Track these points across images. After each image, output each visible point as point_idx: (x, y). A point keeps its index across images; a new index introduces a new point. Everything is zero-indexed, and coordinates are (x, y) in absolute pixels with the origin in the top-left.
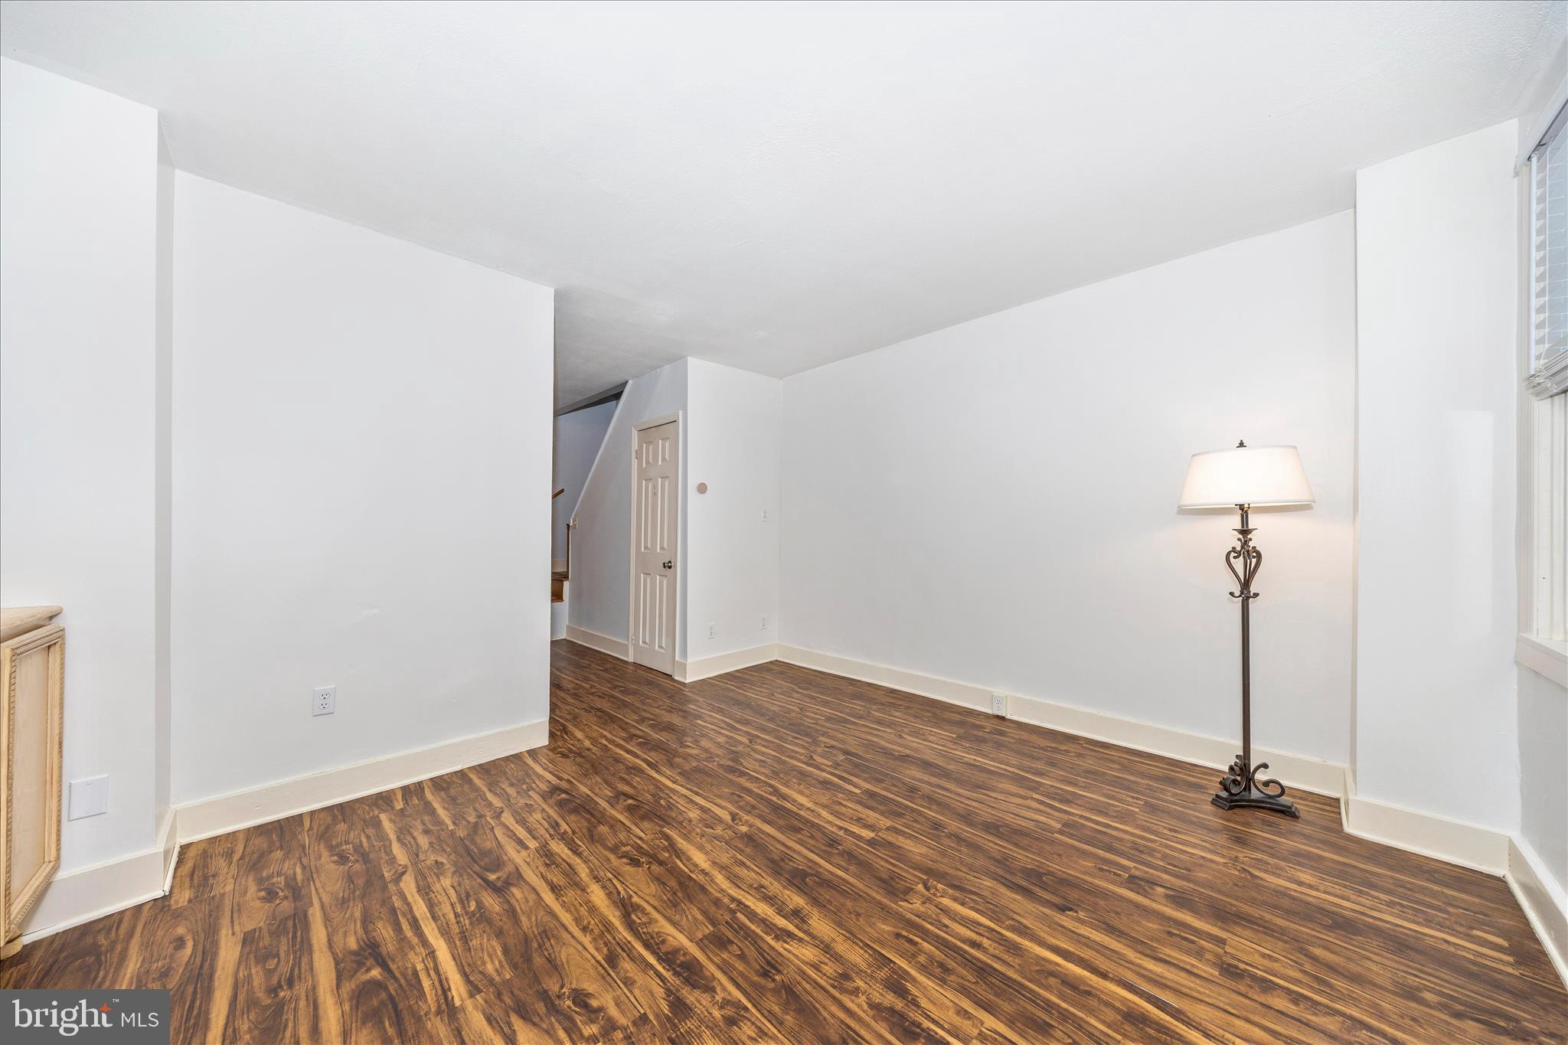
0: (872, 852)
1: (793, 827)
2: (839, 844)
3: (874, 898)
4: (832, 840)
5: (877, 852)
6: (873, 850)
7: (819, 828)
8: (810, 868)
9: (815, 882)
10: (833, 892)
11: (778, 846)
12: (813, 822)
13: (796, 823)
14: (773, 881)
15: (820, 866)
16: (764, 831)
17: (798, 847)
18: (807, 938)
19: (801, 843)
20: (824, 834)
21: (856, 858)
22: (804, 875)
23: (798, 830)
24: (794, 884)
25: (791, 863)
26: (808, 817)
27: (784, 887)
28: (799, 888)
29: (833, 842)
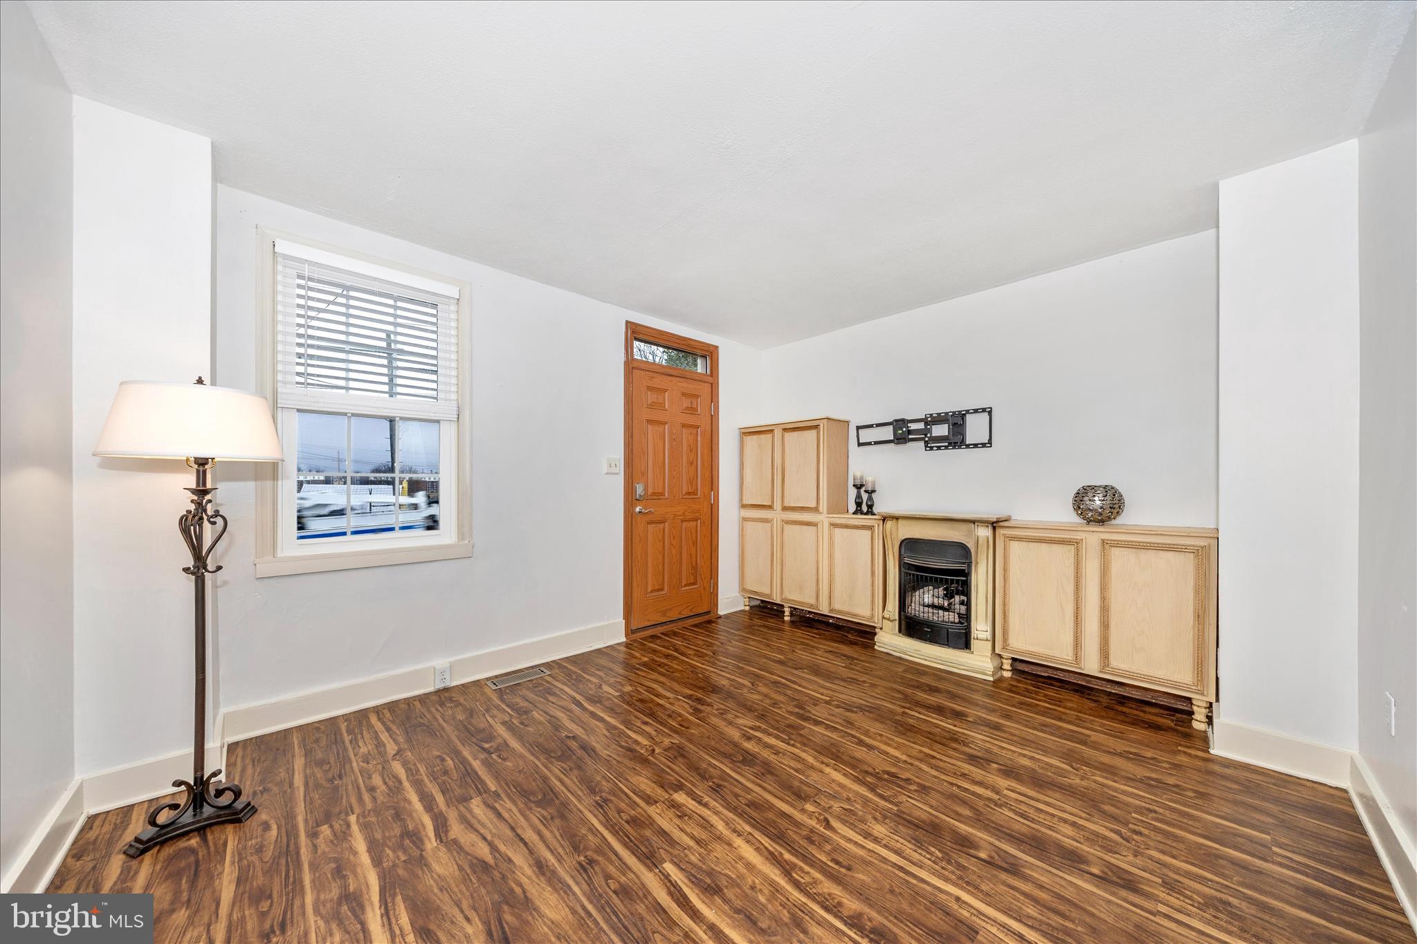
0: (683, 778)
1: (757, 808)
2: (710, 787)
3: (694, 746)
4: (717, 791)
5: (678, 778)
6: (681, 779)
7: (729, 807)
8: (739, 767)
9: (735, 756)
10: (722, 750)
11: (769, 787)
12: (734, 814)
13: (754, 814)
14: (768, 757)
15: (731, 768)
16: (787, 803)
17: (750, 785)
18: (742, 727)
19: (748, 790)
20: (724, 799)
21: (699, 774)
22: (744, 762)
23: (752, 804)
24: (751, 755)
25: (755, 771)
26: (741, 822)
27: (759, 753)
28: (748, 753)
29: (716, 789)
